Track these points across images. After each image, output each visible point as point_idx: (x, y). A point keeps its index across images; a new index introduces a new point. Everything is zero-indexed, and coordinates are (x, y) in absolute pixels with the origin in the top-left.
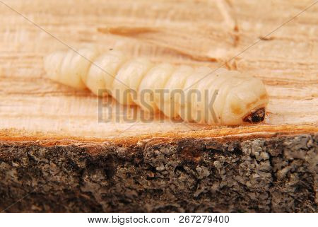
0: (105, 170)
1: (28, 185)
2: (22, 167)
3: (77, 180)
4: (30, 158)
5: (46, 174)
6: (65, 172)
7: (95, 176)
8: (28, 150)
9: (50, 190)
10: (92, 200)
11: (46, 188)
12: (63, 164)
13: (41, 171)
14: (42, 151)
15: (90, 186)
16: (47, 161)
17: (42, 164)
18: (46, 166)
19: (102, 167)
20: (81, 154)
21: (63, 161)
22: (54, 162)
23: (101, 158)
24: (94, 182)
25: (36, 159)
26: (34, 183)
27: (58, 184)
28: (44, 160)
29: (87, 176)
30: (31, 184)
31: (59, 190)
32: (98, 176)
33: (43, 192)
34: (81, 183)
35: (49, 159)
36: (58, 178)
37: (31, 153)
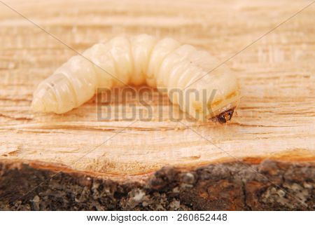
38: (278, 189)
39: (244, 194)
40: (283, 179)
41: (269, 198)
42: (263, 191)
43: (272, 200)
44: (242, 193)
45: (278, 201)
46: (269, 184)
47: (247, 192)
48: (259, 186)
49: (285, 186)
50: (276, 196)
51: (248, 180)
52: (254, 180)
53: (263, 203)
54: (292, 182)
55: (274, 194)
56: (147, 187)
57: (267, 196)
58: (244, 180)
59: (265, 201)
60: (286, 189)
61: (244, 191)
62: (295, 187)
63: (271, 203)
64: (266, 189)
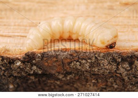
0: (129, 63)
1: (93, 71)
2: (92, 62)
3: (116, 67)
4: (96, 58)
5: (102, 65)
6: (111, 64)
7: (125, 65)
8: (95, 54)
9: (103, 72)
10: (121, 77)
11: (102, 71)
12: (111, 60)
13: (100, 64)
14: (102, 55)
15: (122, 70)
16: (103, 59)
17: (101, 60)
18: (103, 61)
19: (128, 61)
20: (119, 56)
21: (110, 59)
22: (106, 59)
23: (128, 57)
24: (124, 68)
25: (98, 58)
26: (96, 70)
27: (107, 70)
29: (121, 66)
30: (95, 70)
31: (107, 72)
32: (126, 65)
33: (99, 73)
34: (118, 68)
35: (104, 58)
36: (107, 67)
37: (96, 56)
38: (77, 62)
39: (63, 64)
40: (79, 58)
41: (73, 66)
42: (71, 63)
43: (74, 67)
44: (62, 63)
45: (77, 67)
46: (73, 60)
47: (64, 63)
48: (69, 60)
49: (79, 61)
50: (76, 65)
51: (64, 58)
52: (67, 58)
53: (71, 68)
54: (82, 59)
55: (75, 64)
56: (22, 60)
57: (72, 65)
58: (62, 58)
59: (71, 67)
60: (80, 62)
61: (63, 63)
62: (84, 61)
63: (74, 68)
64: (72, 62)
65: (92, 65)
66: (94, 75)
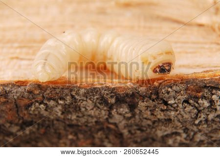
0: (129, 105)
1: (68, 119)
2: (66, 104)
3: (107, 113)
4: (73, 97)
5: (83, 109)
6: (98, 108)
7: (122, 109)
8: (71, 91)
9: (86, 122)
10: (116, 129)
11: (83, 120)
12: (98, 101)
13: (79, 107)
14: (82, 91)
15: (117, 118)
16: (85, 99)
17: (81, 101)
18: (84, 103)
19: (126, 103)
20: (112, 93)
21: (97, 99)
22: (90, 99)
23: (127, 95)
24: (120, 114)
25: (77, 97)
26: (74, 117)
27: (92, 117)
28: (82, 98)
29: (115, 110)
30: (71, 117)
31: (92, 122)
32: (124, 110)
33: (80, 124)
34: (110, 115)
35: (87, 97)
36: (92, 113)
37: (73, 93)
38: (40, 104)
39: (17, 107)
40: (43, 97)
41: (34, 110)
42: (30, 105)
43: (37, 112)
44: (15, 106)
45: (41, 113)
46: (33, 101)
47: (18, 106)
48: (26, 101)
49: (45, 102)
50: (39, 109)
51: (18, 97)
52: (23, 97)
53: (30, 114)
54: (49, 99)
55: (37, 108)
57: (32, 109)
58: (15, 97)
59: (31, 112)
60: (46, 104)
61: (16, 105)
62: (52, 103)
63: (36, 115)
64: (32, 104)
65: (66, 110)
66: (71, 126)
